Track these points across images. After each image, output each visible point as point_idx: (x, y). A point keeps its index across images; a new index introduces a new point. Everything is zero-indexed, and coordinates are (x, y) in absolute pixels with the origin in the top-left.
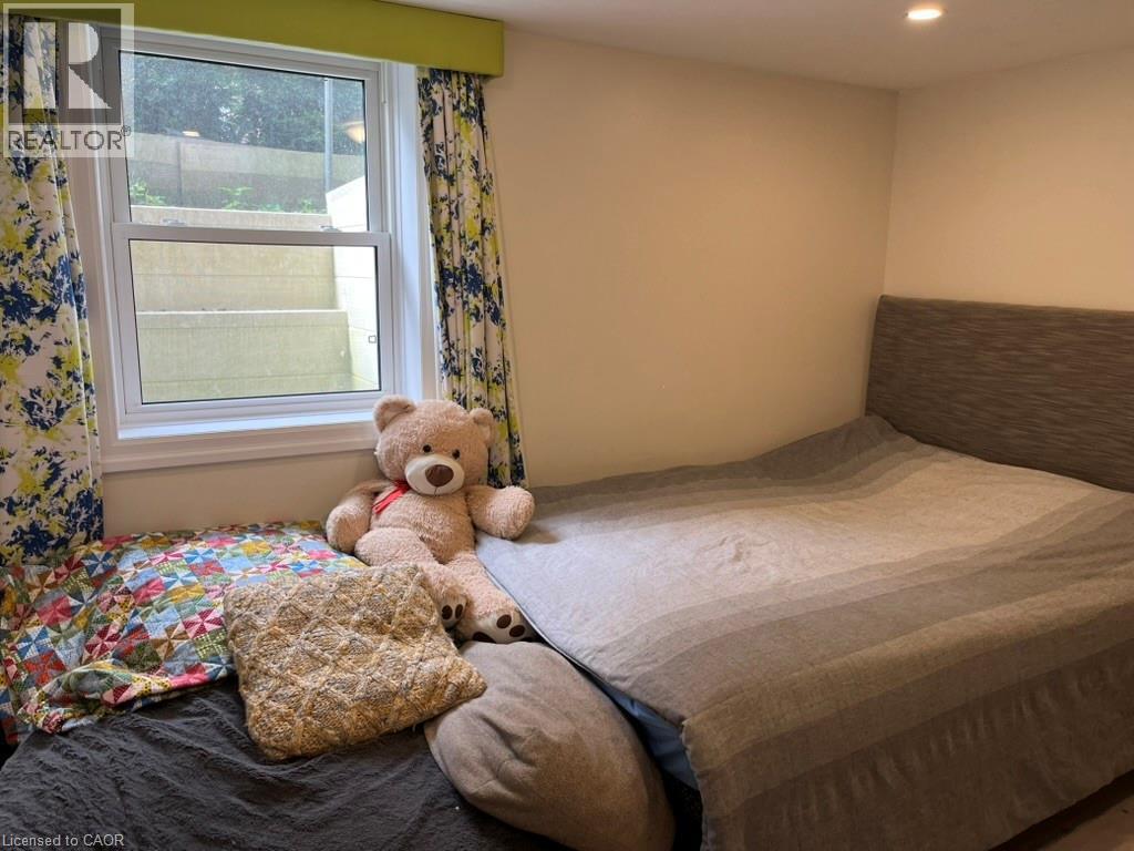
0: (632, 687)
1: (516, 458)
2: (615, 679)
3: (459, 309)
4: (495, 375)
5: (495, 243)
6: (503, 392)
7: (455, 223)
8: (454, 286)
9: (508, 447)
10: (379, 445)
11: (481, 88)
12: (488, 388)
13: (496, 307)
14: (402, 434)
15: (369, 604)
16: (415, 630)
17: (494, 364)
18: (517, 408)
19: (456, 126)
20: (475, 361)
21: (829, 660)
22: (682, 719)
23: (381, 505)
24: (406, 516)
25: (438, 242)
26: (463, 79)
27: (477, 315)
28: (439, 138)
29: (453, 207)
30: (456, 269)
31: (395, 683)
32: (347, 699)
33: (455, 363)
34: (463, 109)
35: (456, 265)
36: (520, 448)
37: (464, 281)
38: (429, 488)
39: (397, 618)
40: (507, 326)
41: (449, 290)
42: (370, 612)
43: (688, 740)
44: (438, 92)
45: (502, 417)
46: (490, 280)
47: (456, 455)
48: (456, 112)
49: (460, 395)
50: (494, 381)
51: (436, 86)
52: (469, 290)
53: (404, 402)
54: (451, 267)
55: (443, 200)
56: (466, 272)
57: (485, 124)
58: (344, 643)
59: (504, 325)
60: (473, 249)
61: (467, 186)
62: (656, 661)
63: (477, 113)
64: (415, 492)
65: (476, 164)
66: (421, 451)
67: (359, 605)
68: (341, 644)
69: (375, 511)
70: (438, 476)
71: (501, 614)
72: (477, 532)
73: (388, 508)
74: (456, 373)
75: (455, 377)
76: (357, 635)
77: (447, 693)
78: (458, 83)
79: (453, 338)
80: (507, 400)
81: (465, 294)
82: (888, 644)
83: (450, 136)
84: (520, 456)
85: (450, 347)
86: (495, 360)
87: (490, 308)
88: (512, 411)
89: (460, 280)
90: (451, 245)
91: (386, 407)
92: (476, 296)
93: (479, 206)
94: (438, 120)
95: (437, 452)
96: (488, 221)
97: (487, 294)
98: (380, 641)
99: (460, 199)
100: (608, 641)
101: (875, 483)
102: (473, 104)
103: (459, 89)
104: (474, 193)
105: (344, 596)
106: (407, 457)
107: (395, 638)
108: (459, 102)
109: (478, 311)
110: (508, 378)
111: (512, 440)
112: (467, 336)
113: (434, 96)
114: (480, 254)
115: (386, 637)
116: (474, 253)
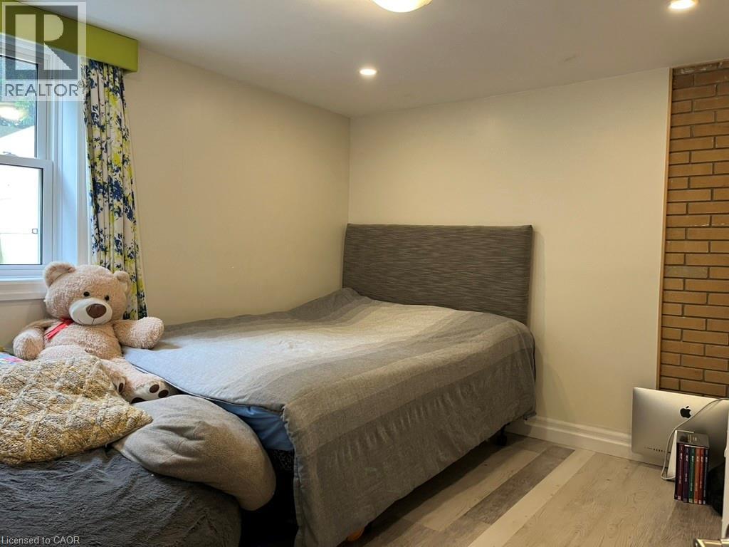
0: (249, 399)
1: (141, 308)
2: (237, 399)
3: (106, 208)
4: (129, 252)
5: (130, 170)
6: (134, 264)
7: (105, 156)
8: (103, 194)
9: (136, 300)
10: (47, 295)
11: (122, 77)
12: (125, 260)
13: (131, 210)
14: (67, 285)
15: (66, 377)
16: (100, 392)
17: (129, 246)
18: (143, 276)
19: (106, 97)
20: (117, 242)
21: (352, 376)
22: (283, 405)
23: (52, 334)
24: (73, 338)
25: (93, 167)
26: (111, 70)
27: (119, 213)
28: (94, 102)
29: (104, 145)
30: (104, 183)
31: (92, 419)
32: (60, 427)
33: (103, 243)
34: (111, 86)
35: (105, 181)
36: (145, 301)
37: (110, 191)
38: (89, 320)
39: (86, 385)
40: (137, 223)
41: (100, 196)
42: (67, 381)
43: (286, 417)
44: (94, 74)
45: (134, 280)
46: (127, 193)
47: (107, 298)
48: (106, 88)
49: (105, 264)
50: (128, 256)
51: (93, 71)
52: (114, 197)
53: (67, 266)
54: (101, 182)
55: (96, 140)
56: (112, 186)
57: (124, 98)
58: (52, 397)
59: (135, 222)
60: (117, 171)
61: (114, 133)
62: (260, 386)
63: (120, 90)
64: (77, 323)
65: (120, 121)
66: (83, 296)
67: (59, 378)
68: (51, 398)
69: (46, 337)
70: (95, 311)
71: (152, 384)
72: (123, 347)
73: (58, 334)
74: (103, 250)
75: (102, 253)
76: (60, 394)
77: (128, 424)
78: (108, 71)
79: (101, 227)
80: (136, 270)
81: (111, 199)
82: (378, 369)
83: (102, 102)
84: (145, 306)
85: (99, 232)
86: (129, 243)
87: (127, 210)
88: (140, 277)
89: (107, 191)
90: (102, 169)
91: (54, 269)
92: (119, 200)
93: (121, 146)
94: (94, 91)
95: (93, 296)
96: (126, 156)
97: (126, 201)
98: (76, 398)
99: (108, 141)
100: (228, 383)
101: (353, 319)
102: (118, 85)
103: (108, 75)
104: (118, 138)
105: (47, 373)
106: (71, 301)
107: (87, 397)
108: (108, 83)
109: (120, 210)
110: (137, 255)
111: (140, 296)
112: (111, 225)
113: (92, 77)
114: (122, 175)
115: (80, 396)
116: (118, 174)
